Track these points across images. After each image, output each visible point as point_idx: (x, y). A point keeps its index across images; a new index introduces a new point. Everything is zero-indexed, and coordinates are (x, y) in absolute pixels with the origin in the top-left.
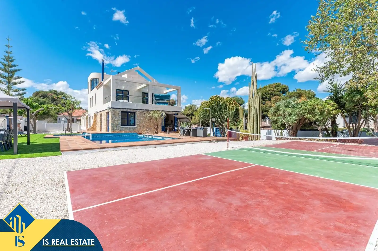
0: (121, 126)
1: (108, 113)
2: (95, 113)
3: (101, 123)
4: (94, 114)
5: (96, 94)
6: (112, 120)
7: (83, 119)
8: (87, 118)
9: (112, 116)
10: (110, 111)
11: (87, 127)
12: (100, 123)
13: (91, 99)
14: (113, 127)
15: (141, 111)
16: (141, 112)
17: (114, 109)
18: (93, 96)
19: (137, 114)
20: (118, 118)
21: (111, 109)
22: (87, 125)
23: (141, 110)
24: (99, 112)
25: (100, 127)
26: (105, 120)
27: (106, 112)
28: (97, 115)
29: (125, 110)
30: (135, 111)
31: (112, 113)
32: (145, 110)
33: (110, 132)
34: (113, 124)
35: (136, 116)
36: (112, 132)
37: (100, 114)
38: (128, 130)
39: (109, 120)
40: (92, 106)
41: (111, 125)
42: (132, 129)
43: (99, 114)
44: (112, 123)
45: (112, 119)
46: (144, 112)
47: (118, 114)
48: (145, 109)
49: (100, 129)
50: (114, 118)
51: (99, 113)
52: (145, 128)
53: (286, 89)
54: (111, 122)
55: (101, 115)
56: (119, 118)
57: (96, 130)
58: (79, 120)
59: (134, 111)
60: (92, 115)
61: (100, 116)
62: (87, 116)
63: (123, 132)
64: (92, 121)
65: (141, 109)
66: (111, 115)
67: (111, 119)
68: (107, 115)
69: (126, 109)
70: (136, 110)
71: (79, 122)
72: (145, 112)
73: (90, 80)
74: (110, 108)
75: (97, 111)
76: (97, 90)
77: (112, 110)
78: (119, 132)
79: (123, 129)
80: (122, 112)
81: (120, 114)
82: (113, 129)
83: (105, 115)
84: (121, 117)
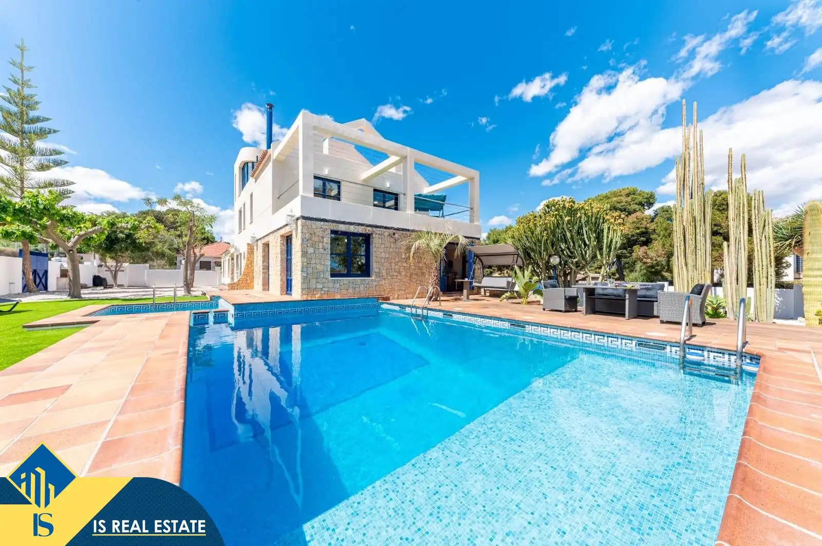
0: (331, 277)
1: (288, 239)
2: (250, 242)
3: (266, 268)
4: (249, 244)
5: (252, 195)
6: (302, 256)
7: (225, 260)
8: (233, 259)
9: (302, 244)
10: (297, 229)
11: (232, 278)
12: (263, 269)
13: (240, 212)
14: (305, 280)
15: (387, 232)
16: (386, 234)
17: (309, 222)
18: (244, 204)
19: (376, 242)
20: (322, 251)
21: (300, 222)
22: (233, 273)
23: (386, 228)
24: (260, 239)
25: (264, 279)
26: (279, 259)
27: (282, 236)
28: (255, 248)
29: (342, 228)
30: (369, 232)
31: (302, 232)
32: (398, 229)
33: (297, 294)
34: (305, 270)
35: (374, 245)
36: (305, 298)
37: (264, 244)
38: (351, 290)
39: (291, 260)
40: (243, 228)
41: (299, 273)
42: (362, 287)
43: (260, 244)
44: (302, 268)
45: (304, 254)
46: (394, 234)
47: (323, 237)
48: (396, 227)
49: (263, 285)
50: (311, 250)
51: (259, 242)
52: (397, 284)
53: (651, 200)
54: (300, 264)
55: (267, 246)
56: (325, 250)
57: (253, 287)
58: (218, 264)
59: (368, 230)
60: (244, 249)
61: (264, 251)
62: (232, 255)
63: (338, 297)
64: (244, 262)
65: (385, 226)
66: (300, 241)
67: (300, 254)
68: (285, 243)
69: (344, 223)
70: (374, 229)
71: (217, 268)
72: (396, 236)
73: (240, 168)
74: (297, 219)
75: (254, 237)
76: (256, 182)
77: (303, 226)
78: (325, 297)
79: (338, 285)
80: (333, 232)
81: (327, 240)
82: (306, 288)
83: (279, 244)
84: (329, 248)
